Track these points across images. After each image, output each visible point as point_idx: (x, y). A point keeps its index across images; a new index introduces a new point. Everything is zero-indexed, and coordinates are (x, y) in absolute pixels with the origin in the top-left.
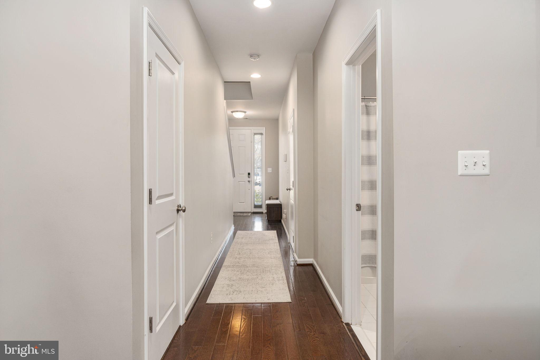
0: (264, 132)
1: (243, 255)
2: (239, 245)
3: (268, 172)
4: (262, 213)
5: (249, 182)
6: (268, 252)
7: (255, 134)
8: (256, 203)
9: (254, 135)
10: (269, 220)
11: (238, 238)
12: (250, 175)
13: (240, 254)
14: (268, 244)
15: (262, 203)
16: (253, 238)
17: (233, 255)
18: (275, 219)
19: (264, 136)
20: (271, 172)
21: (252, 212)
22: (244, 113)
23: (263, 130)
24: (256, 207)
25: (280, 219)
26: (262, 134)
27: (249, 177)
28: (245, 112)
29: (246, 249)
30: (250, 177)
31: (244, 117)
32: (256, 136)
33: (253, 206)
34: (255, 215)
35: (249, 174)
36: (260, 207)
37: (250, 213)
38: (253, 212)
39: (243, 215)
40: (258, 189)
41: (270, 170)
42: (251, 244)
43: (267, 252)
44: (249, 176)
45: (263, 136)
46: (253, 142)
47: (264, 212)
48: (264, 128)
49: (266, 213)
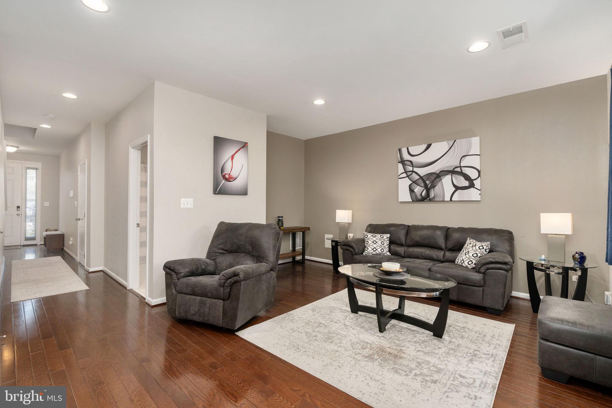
0: (40, 167)
3: (45, 205)
4: (35, 245)
5: (18, 215)
8: (28, 236)
9: (26, 169)
15: (36, 235)
18: (56, 248)
19: (40, 171)
20: (49, 205)
22: (16, 148)
24: (27, 239)
25: (63, 247)
26: (37, 169)
27: (18, 210)
31: (15, 152)
32: (28, 171)
33: (23, 239)
34: (25, 247)
35: (18, 207)
36: (33, 239)
37: (20, 246)
38: (23, 245)
46: (24, 177)
47: (39, 244)
48: (40, 164)
49: (41, 245)
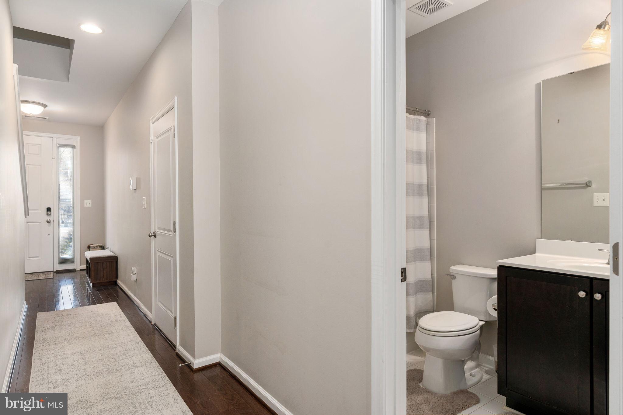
0: (77, 144)
1: (70, 371)
2: (52, 347)
3: (85, 206)
4: (74, 271)
5: (48, 222)
6: (122, 353)
7: (60, 145)
8: (63, 256)
9: (58, 147)
10: (95, 283)
11: (43, 329)
12: (50, 211)
13: (61, 370)
14: (112, 333)
15: (74, 255)
16: (77, 326)
17: (45, 377)
18: (105, 281)
19: (77, 150)
20: (91, 206)
21: (55, 271)
22: (43, 108)
23: (76, 140)
24: (62, 261)
25: (115, 280)
26: (73, 147)
27: (48, 215)
28: (45, 106)
29: (73, 354)
30: (50, 215)
31: (41, 114)
32: (61, 149)
33: (56, 261)
34: (60, 275)
35: (49, 209)
36: (71, 261)
37: (52, 273)
38: (57, 271)
39: (38, 279)
40: (65, 232)
41: (88, 203)
42: (79, 340)
43: (120, 352)
44: (49, 213)
45: (75, 150)
46: (55, 159)
47: (78, 269)
48: (78, 138)
49: (81, 270)
